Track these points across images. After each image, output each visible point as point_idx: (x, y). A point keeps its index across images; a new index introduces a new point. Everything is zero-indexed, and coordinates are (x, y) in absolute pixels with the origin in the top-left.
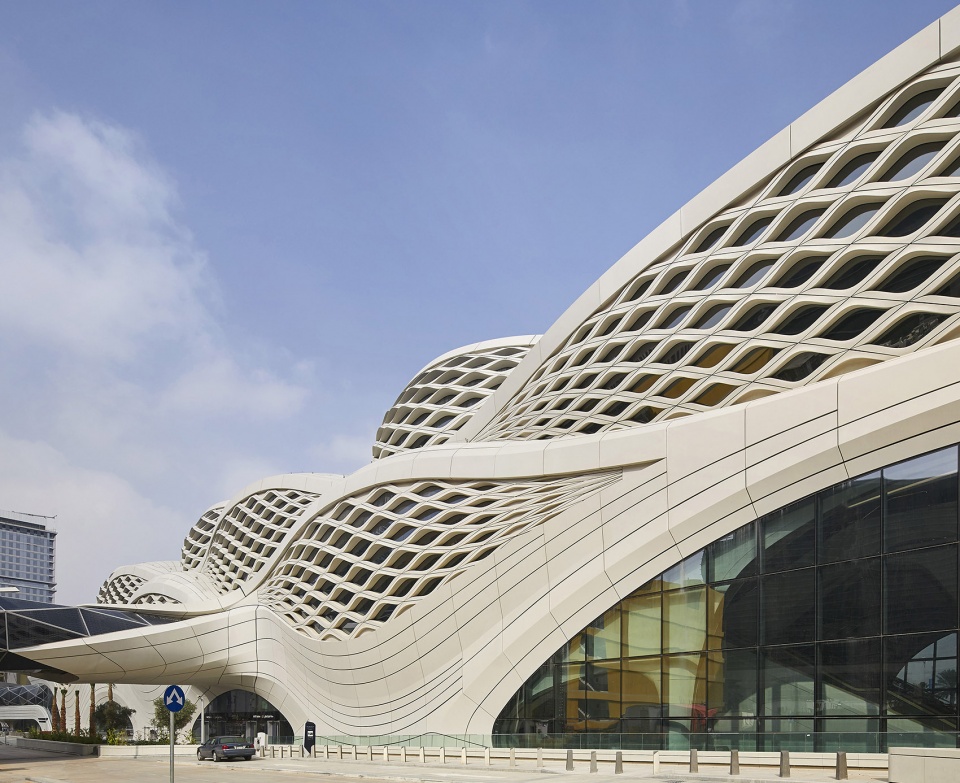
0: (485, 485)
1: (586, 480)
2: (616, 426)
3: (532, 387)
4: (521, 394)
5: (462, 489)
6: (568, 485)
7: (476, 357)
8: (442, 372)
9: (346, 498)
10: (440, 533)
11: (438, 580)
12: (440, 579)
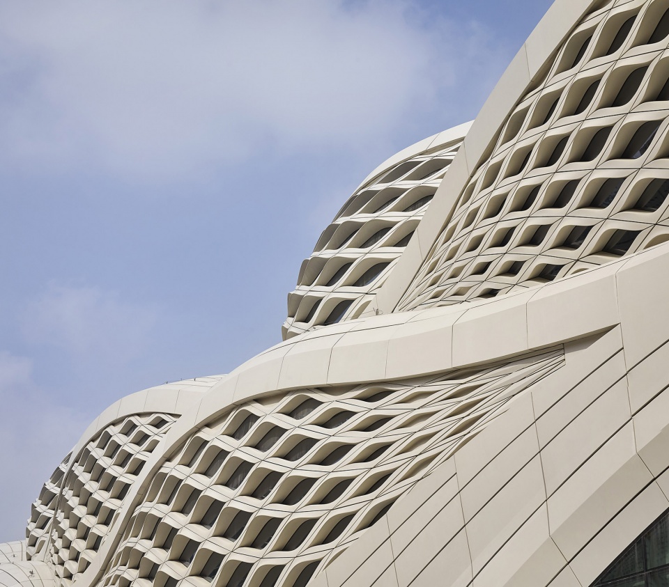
0: (376, 391)
1: (516, 371)
2: (579, 266)
3: (461, 216)
4: (450, 225)
5: (345, 402)
6: (490, 382)
7: (426, 159)
8: (376, 192)
9: (198, 429)
10: (314, 480)
11: (313, 565)
12: (316, 563)
